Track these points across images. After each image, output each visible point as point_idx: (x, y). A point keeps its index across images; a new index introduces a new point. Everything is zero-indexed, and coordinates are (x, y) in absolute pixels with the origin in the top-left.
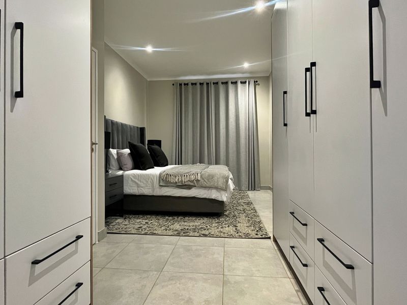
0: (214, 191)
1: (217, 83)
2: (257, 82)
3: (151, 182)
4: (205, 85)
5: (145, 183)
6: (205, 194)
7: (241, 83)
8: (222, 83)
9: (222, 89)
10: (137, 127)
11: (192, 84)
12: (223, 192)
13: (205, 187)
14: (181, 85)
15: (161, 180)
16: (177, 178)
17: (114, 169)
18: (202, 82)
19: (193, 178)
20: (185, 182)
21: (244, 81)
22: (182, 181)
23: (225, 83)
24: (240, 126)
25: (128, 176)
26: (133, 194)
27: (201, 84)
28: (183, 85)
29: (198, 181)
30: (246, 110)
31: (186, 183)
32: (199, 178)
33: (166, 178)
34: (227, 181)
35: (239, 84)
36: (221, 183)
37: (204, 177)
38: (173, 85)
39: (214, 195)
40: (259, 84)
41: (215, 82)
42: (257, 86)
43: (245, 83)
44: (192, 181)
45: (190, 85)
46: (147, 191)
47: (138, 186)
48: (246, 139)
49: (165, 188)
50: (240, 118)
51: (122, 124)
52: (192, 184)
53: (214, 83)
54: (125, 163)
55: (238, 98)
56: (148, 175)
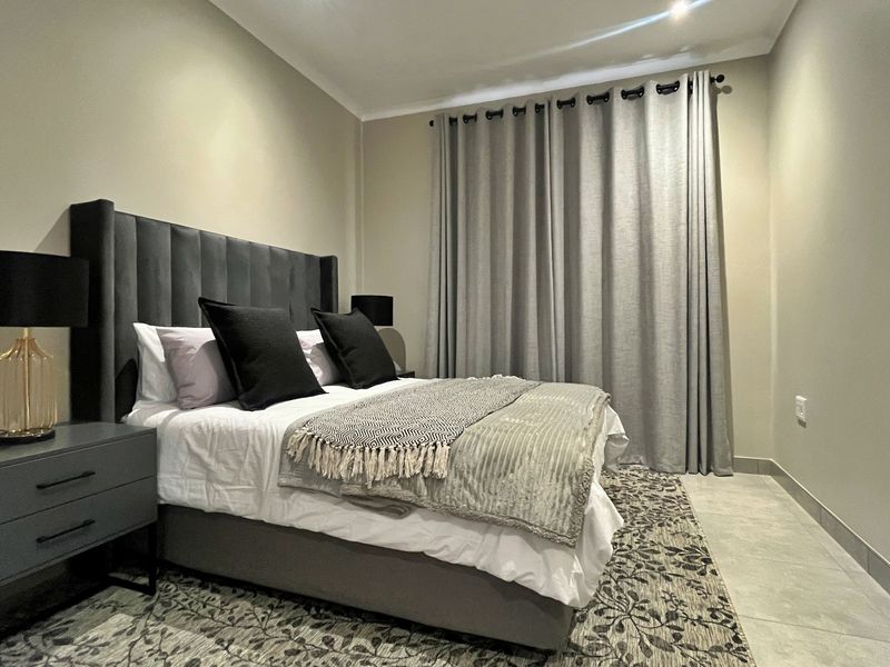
0: (511, 543)
1: (572, 102)
2: (721, 79)
3: (251, 464)
4: (531, 115)
5: (233, 465)
6: (467, 547)
7: (660, 89)
8: (591, 100)
9: (588, 118)
10: (309, 257)
11: (490, 115)
12: (557, 556)
13: (470, 518)
14: (453, 121)
15: (286, 461)
16: (347, 457)
17: (156, 398)
18: (521, 106)
19: (411, 462)
20: (375, 483)
21: (669, 81)
22: (363, 475)
23: (601, 99)
24: (656, 242)
25: (181, 432)
26: (191, 505)
27: (519, 112)
28: (460, 121)
29: (434, 481)
30: (677, 184)
31: (381, 490)
32: (441, 469)
33: (306, 452)
34: (581, 497)
35: (652, 96)
36: (545, 507)
37: (463, 461)
38: (431, 123)
39: (510, 561)
40: (727, 90)
41: (563, 99)
42: (721, 96)
43: (674, 87)
44: (408, 482)
45: (482, 118)
46: (237, 501)
47: (210, 477)
48: (677, 286)
49: (304, 496)
50: (656, 215)
51: (230, 243)
52: (406, 494)
53: (560, 104)
54: (187, 380)
55: (646, 146)
56: (247, 432)
